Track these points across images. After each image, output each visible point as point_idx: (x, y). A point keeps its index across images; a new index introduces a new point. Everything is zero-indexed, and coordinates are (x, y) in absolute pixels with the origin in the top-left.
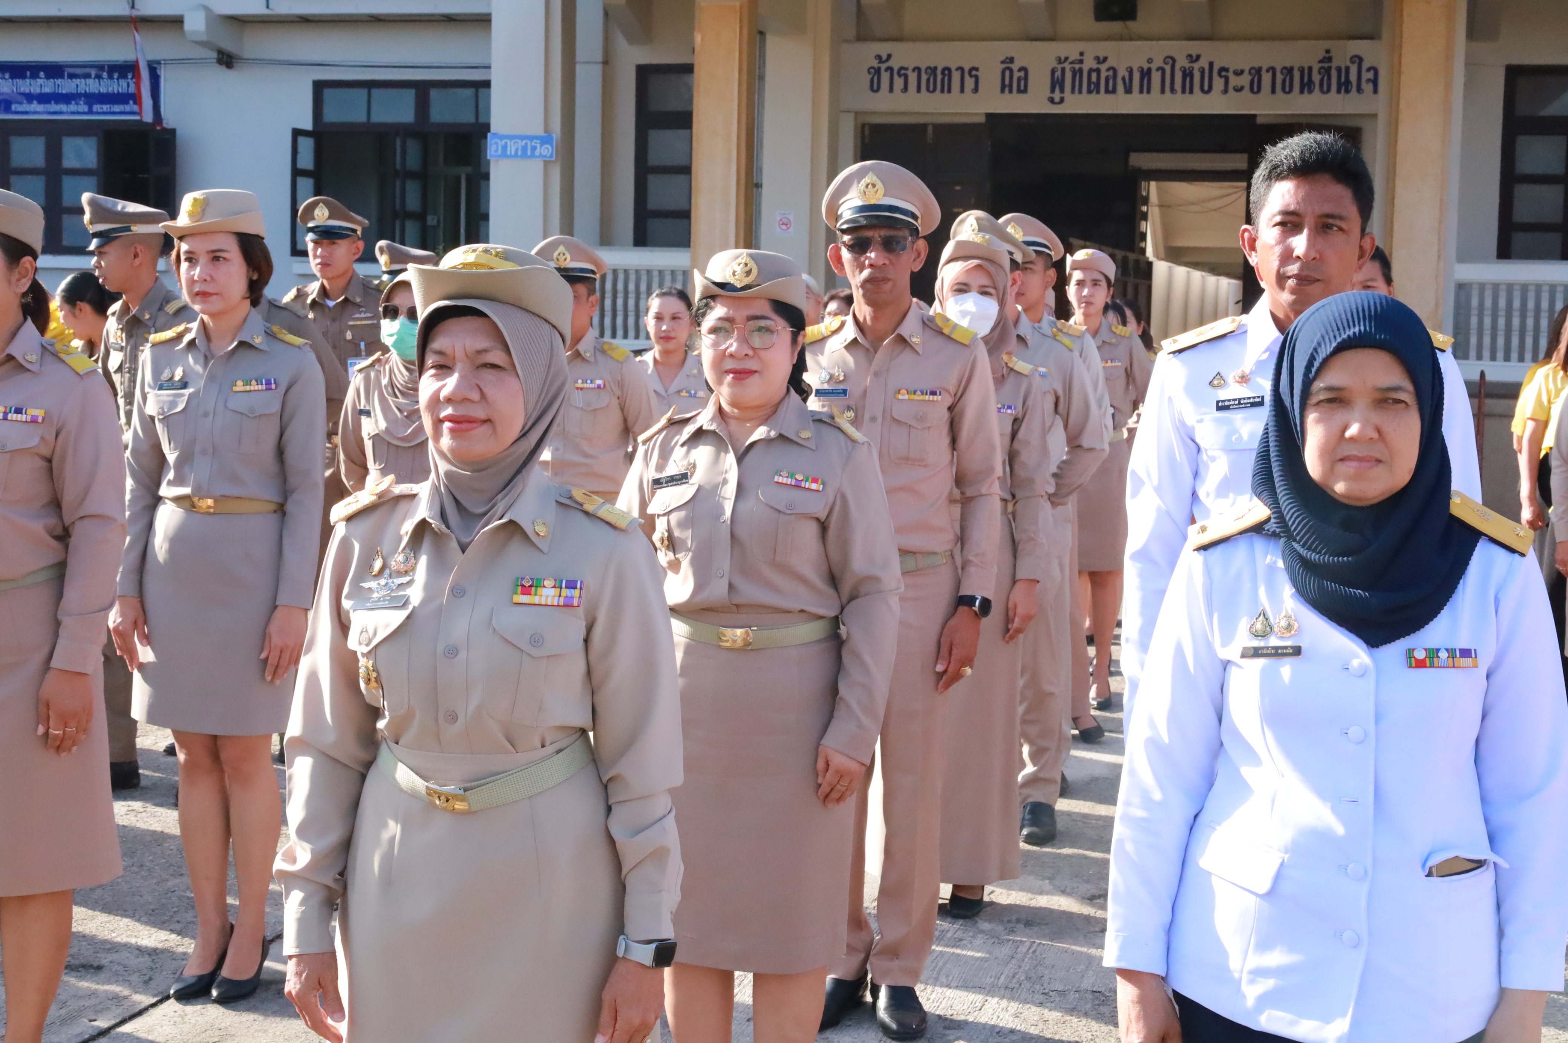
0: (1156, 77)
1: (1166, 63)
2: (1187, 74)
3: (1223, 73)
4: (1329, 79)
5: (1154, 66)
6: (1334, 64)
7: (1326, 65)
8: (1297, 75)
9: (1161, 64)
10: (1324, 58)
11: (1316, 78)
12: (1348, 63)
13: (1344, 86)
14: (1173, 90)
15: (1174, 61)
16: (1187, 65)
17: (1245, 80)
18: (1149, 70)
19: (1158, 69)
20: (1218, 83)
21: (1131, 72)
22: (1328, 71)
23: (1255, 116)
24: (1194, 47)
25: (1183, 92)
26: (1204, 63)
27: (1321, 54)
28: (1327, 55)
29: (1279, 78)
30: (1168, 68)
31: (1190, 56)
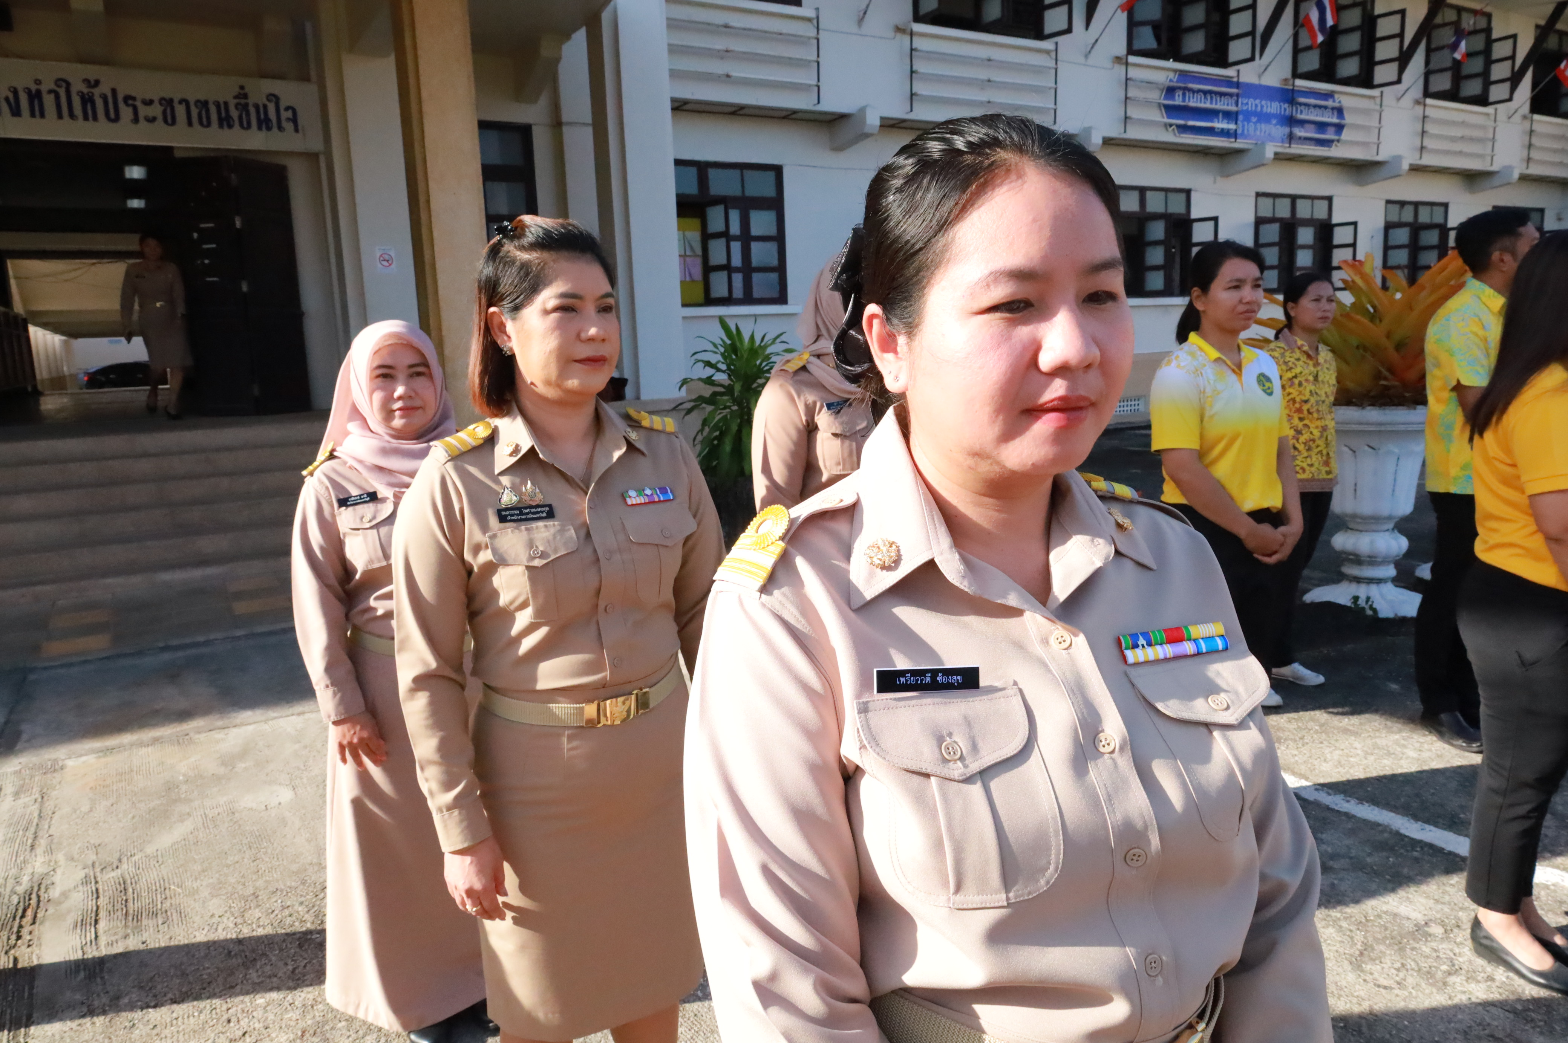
0: (49, 101)
1: (59, 86)
2: (87, 100)
3: (130, 102)
4: (248, 114)
5: (44, 88)
6: (251, 101)
7: (243, 101)
8: (213, 109)
9: (53, 86)
10: (240, 94)
11: (234, 113)
12: (265, 101)
13: (264, 123)
14: (72, 116)
15: (68, 84)
16: (85, 91)
17: (156, 110)
18: (39, 93)
19: (50, 92)
20: (126, 112)
21: (15, 92)
22: (245, 107)
23: (171, 149)
24: (92, 72)
25: (86, 118)
26: (105, 88)
27: (236, 90)
28: (242, 92)
29: (194, 112)
30: (62, 92)
31: (86, 81)
